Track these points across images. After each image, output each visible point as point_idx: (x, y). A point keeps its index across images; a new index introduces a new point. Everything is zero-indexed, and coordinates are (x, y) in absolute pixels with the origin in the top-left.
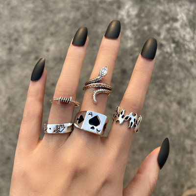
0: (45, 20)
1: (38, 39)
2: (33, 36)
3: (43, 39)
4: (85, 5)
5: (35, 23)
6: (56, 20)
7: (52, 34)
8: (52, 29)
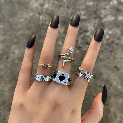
0: (11, 35)
1: (7, 47)
2: (4, 45)
3: (10, 46)
4: (34, 27)
5: (5, 37)
6: (18, 35)
7: (16, 43)
8: (15, 40)
